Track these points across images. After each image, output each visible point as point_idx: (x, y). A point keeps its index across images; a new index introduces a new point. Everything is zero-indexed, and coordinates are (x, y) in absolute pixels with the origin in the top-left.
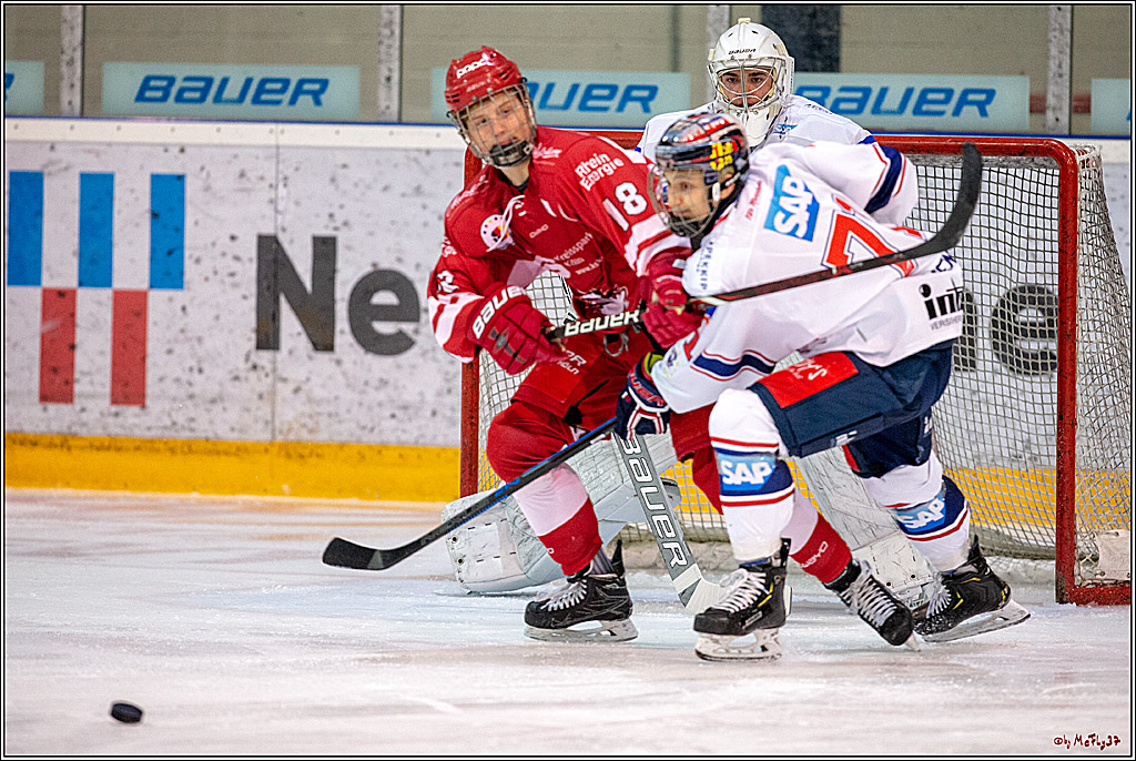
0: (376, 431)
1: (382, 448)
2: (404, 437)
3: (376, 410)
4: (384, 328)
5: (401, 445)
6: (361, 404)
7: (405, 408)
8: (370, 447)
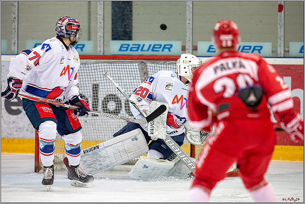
0: (12, 135)
1: (13, 139)
2: (19, 136)
3: (12, 129)
4: (14, 108)
5: (19, 138)
6: (8, 128)
7: (20, 129)
8: (10, 139)
